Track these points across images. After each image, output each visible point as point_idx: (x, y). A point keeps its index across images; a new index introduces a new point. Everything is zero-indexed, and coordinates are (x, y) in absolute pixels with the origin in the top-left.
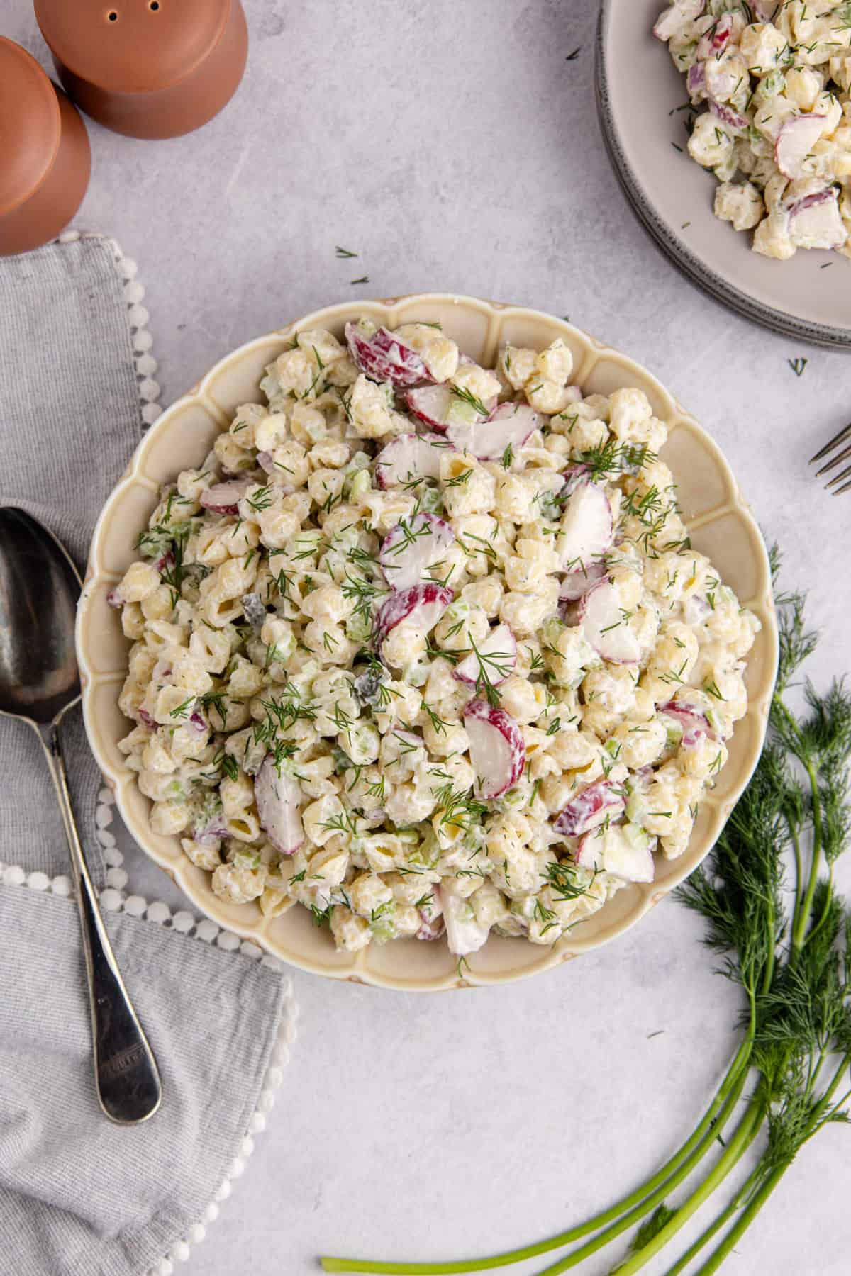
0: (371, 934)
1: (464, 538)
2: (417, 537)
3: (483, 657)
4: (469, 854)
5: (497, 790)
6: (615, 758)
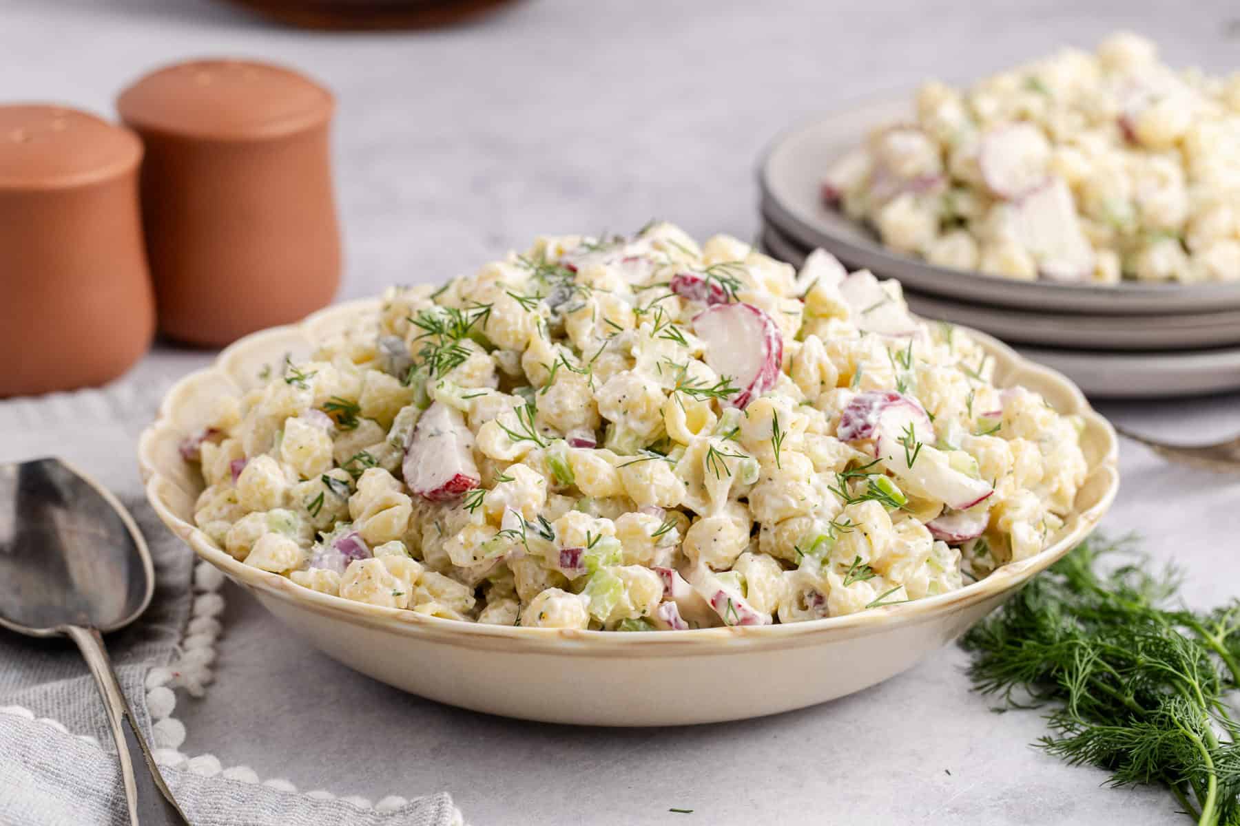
0: (587, 600)
6: (907, 367)
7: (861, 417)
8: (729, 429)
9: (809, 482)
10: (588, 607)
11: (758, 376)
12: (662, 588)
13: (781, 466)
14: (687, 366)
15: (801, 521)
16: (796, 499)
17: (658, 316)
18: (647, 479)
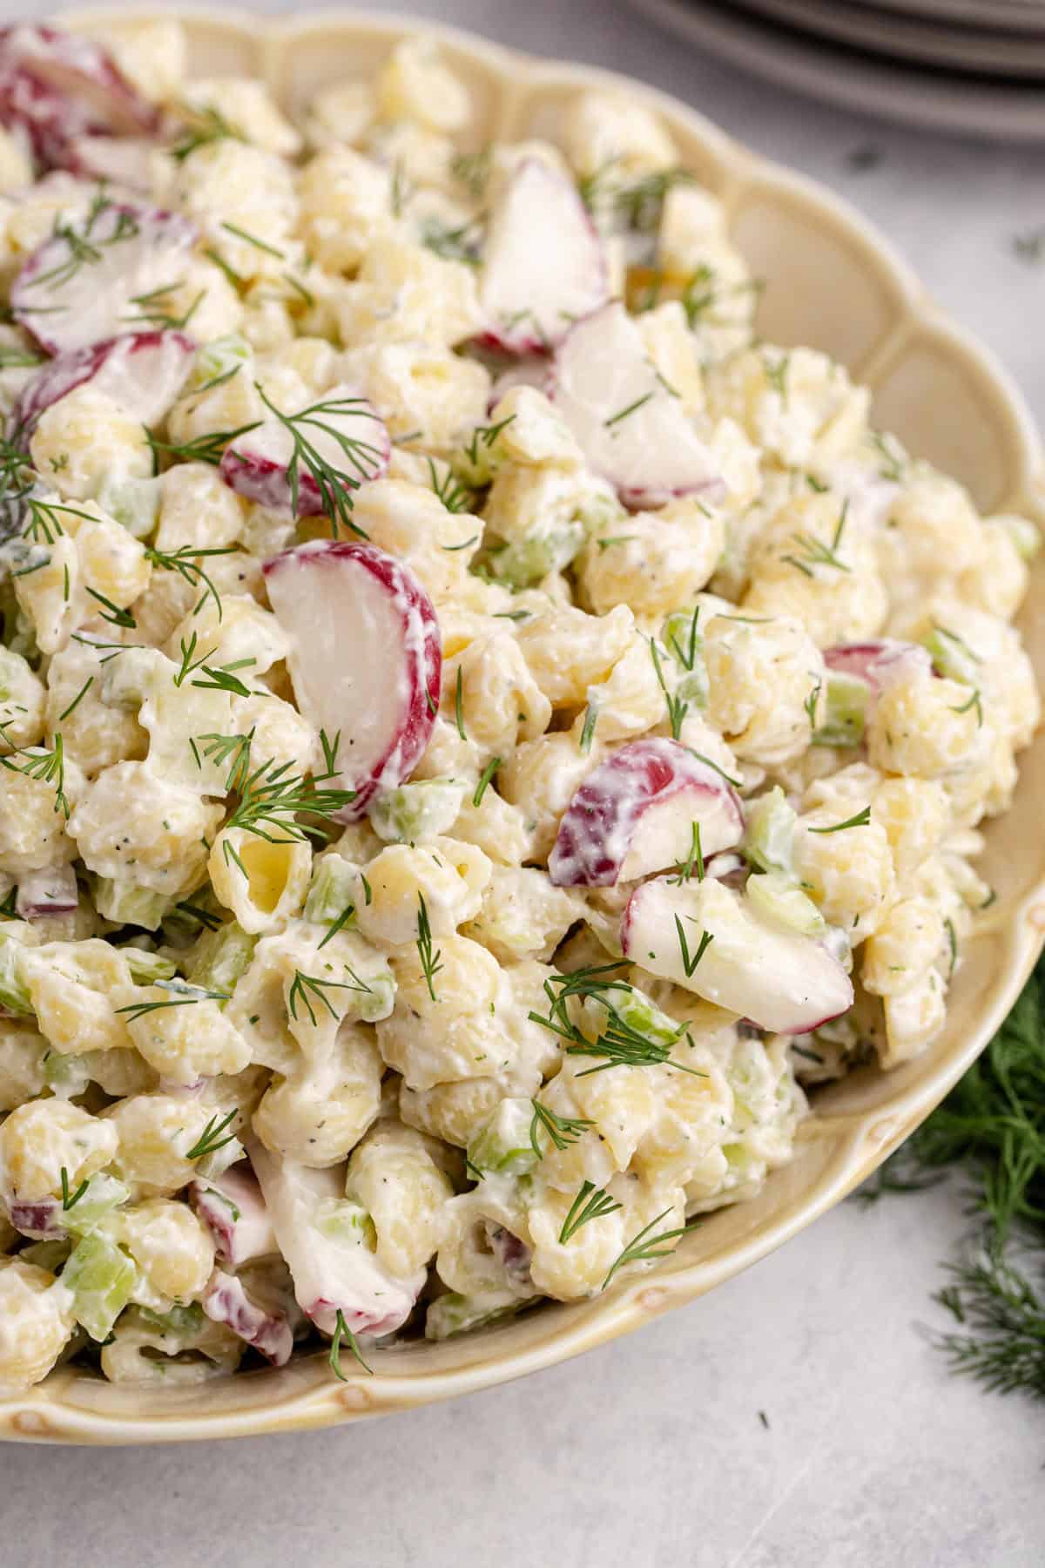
0: (68, 1297)
1: (225, 237)
2: (104, 251)
3: (298, 418)
4: (320, 933)
5: (377, 755)
6: (689, 666)
7: (597, 839)
8: (334, 913)
9: (493, 1010)
10: (71, 1311)
11: (392, 748)
12: (210, 1256)
13: (437, 996)
14: (251, 736)
15: (477, 1091)
16: (467, 1057)
17: (187, 647)
18: (173, 1048)
